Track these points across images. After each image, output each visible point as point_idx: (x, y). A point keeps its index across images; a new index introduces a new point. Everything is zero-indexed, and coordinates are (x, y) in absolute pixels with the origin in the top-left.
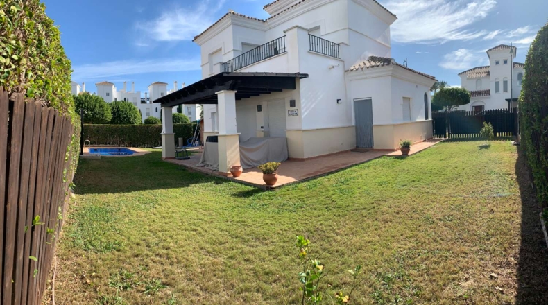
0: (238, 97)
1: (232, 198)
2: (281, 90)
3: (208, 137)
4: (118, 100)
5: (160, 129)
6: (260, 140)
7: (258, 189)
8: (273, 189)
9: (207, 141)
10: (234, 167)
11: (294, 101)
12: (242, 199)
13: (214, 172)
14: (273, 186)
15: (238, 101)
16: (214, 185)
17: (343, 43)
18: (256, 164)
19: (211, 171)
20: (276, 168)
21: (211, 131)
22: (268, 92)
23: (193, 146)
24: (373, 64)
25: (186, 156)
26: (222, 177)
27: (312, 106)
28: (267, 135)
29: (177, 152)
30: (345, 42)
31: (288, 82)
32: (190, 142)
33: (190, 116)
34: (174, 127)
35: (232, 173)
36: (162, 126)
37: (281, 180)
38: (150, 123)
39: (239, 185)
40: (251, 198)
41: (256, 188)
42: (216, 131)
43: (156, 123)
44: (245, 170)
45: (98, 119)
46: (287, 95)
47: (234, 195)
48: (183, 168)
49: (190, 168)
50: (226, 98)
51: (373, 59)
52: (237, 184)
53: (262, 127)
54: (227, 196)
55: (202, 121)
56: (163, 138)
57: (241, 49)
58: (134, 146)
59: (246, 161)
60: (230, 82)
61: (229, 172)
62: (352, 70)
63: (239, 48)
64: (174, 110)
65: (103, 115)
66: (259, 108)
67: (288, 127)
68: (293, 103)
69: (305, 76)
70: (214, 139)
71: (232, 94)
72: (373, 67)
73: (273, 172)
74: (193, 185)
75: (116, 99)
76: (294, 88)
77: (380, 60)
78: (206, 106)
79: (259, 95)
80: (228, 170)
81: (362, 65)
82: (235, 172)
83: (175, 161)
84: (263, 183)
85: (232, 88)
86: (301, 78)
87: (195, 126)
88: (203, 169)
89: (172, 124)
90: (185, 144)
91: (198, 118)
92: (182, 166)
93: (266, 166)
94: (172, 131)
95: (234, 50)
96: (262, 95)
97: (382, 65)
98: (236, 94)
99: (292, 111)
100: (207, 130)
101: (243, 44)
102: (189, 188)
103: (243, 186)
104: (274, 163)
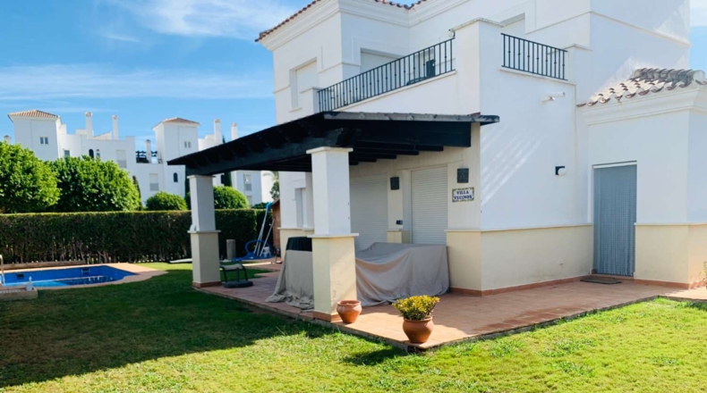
0: (353, 160)
1: (341, 367)
2: (440, 149)
3: (290, 240)
4: (72, 155)
5: (186, 220)
6: (395, 247)
7: (393, 350)
8: (421, 351)
9: (288, 248)
10: (344, 303)
11: (467, 170)
12: (363, 369)
13: (305, 314)
14: (423, 346)
15: (354, 166)
16: (306, 340)
17: (575, 46)
18: (386, 298)
19: (298, 311)
20: (429, 308)
21: (295, 226)
22: (413, 151)
23: (258, 257)
24: (645, 86)
25: (244, 279)
26: (321, 322)
27: (503, 182)
28: (408, 239)
29: (225, 271)
30: (580, 43)
31: (456, 133)
32: (252, 250)
33: (249, 193)
34: (218, 215)
35: (342, 315)
36: (190, 214)
37: (438, 333)
38: (160, 207)
39: (355, 339)
40: (379, 367)
41: (389, 348)
42: (306, 226)
43: (175, 207)
44: (366, 309)
45: (22, 200)
46: (454, 158)
47: (347, 360)
48: (240, 306)
49: (254, 306)
50: (329, 162)
51: (645, 75)
52: (349, 338)
53: (399, 222)
54: (333, 363)
55: (276, 206)
56: (195, 242)
57: (359, 64)
58: (124, 260)
59: (367, 290)
60: (339, 131)
61: (335, 313)
62: (594, 104)
63: (356, 59)
64: (217, 181)
65: (34, 190)
66: (395, 184)
67: (452, 224)
68: (463, 176)
69: (493, 119)
70: (302, 244)
71: (343, 154)
72: (646, 92)
73: (422, 315)
74: (261, 342)
75: (67, 152)
76: (467, 143)
77: (664, 75)
78: (282, 174)
79: (394, 157)
80: (332, 309)
81: (619, 91)
82: (346, 313)
83: (220, 291)
84: (403, 337)
85: (341, 143)
86: (482, 124)
87: (261, 215)
88: (282, 308)
89: (212, 211)
90: (241, 253)
91: (267, 198)
92: (236, 301)
93: (409, 304)
94: (212, 226)
95: (343, 63)
96: (400, 157)
97: (670, 89)
98: (350, 154)
99: (460, 191)
100: (288, 225)
101: (363, 52)
102: (255, 347)
103: (363, 342)
104: (426, 298)
